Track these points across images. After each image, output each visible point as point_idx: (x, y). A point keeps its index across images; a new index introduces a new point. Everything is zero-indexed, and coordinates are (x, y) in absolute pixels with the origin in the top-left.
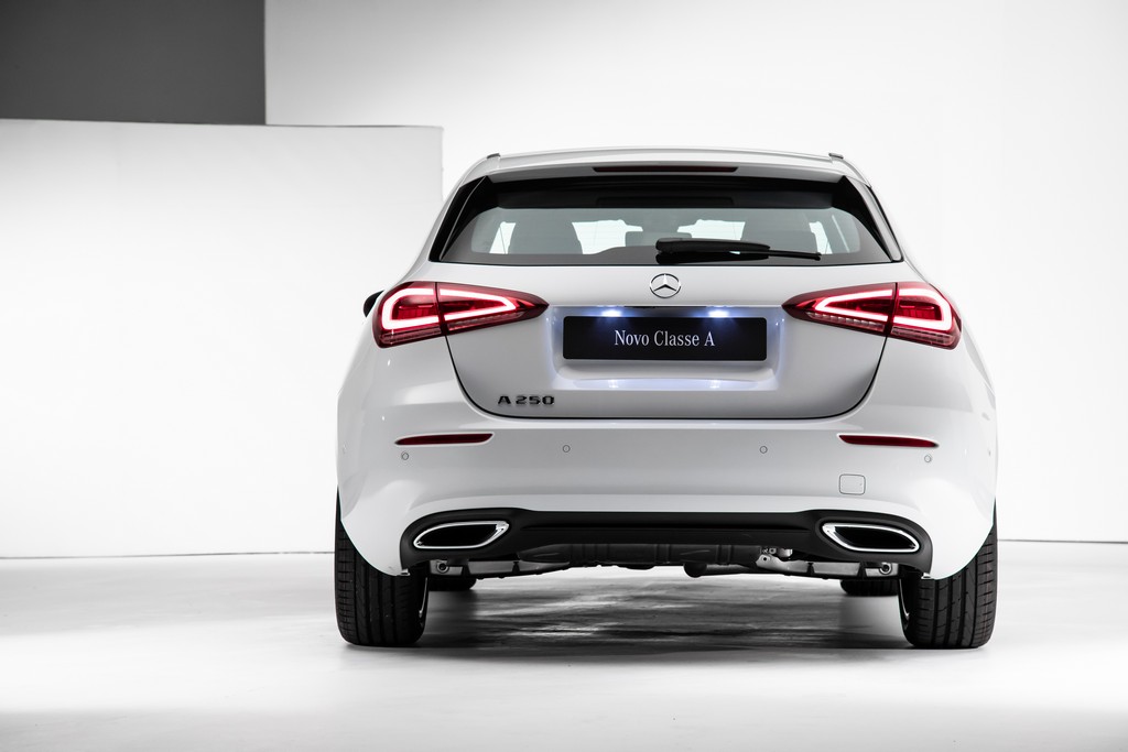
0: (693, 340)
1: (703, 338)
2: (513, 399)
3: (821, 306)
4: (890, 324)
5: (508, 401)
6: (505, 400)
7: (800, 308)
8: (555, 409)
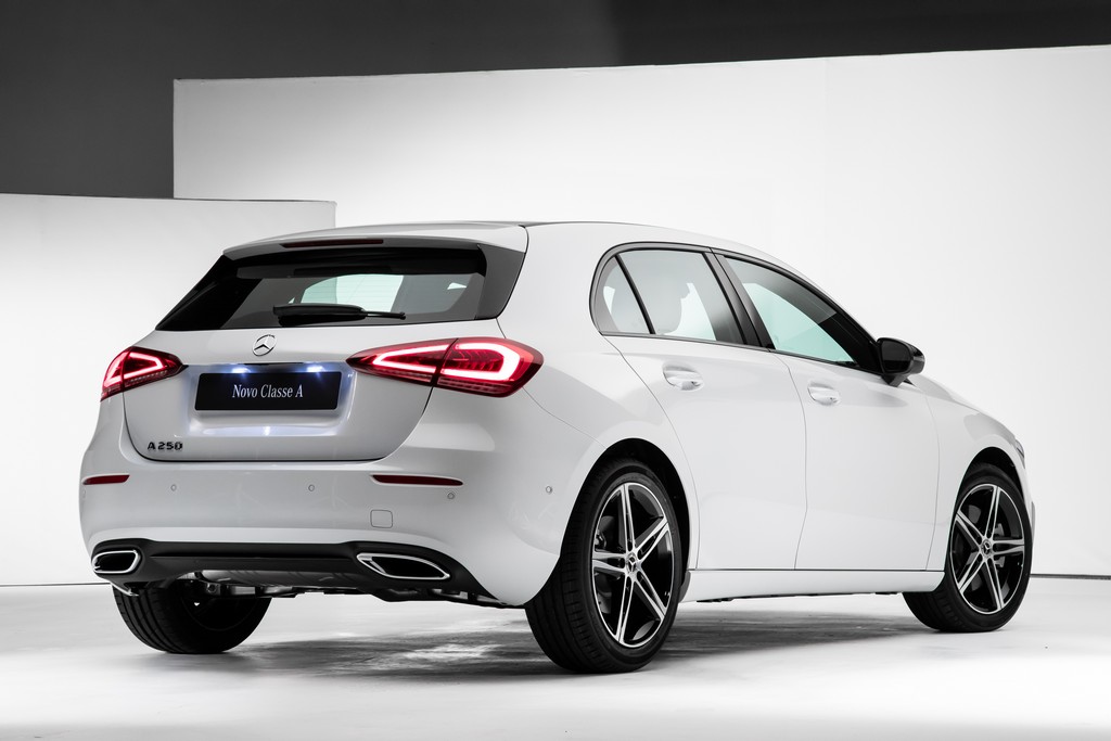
0: (288, 393)
1: (296, 390)
2: (157, 445)
3: (378, 362)
4: (437, 375)
5: (154, 447)
6: (152, 446)
7: (362, 363)
8: (184, 453)
